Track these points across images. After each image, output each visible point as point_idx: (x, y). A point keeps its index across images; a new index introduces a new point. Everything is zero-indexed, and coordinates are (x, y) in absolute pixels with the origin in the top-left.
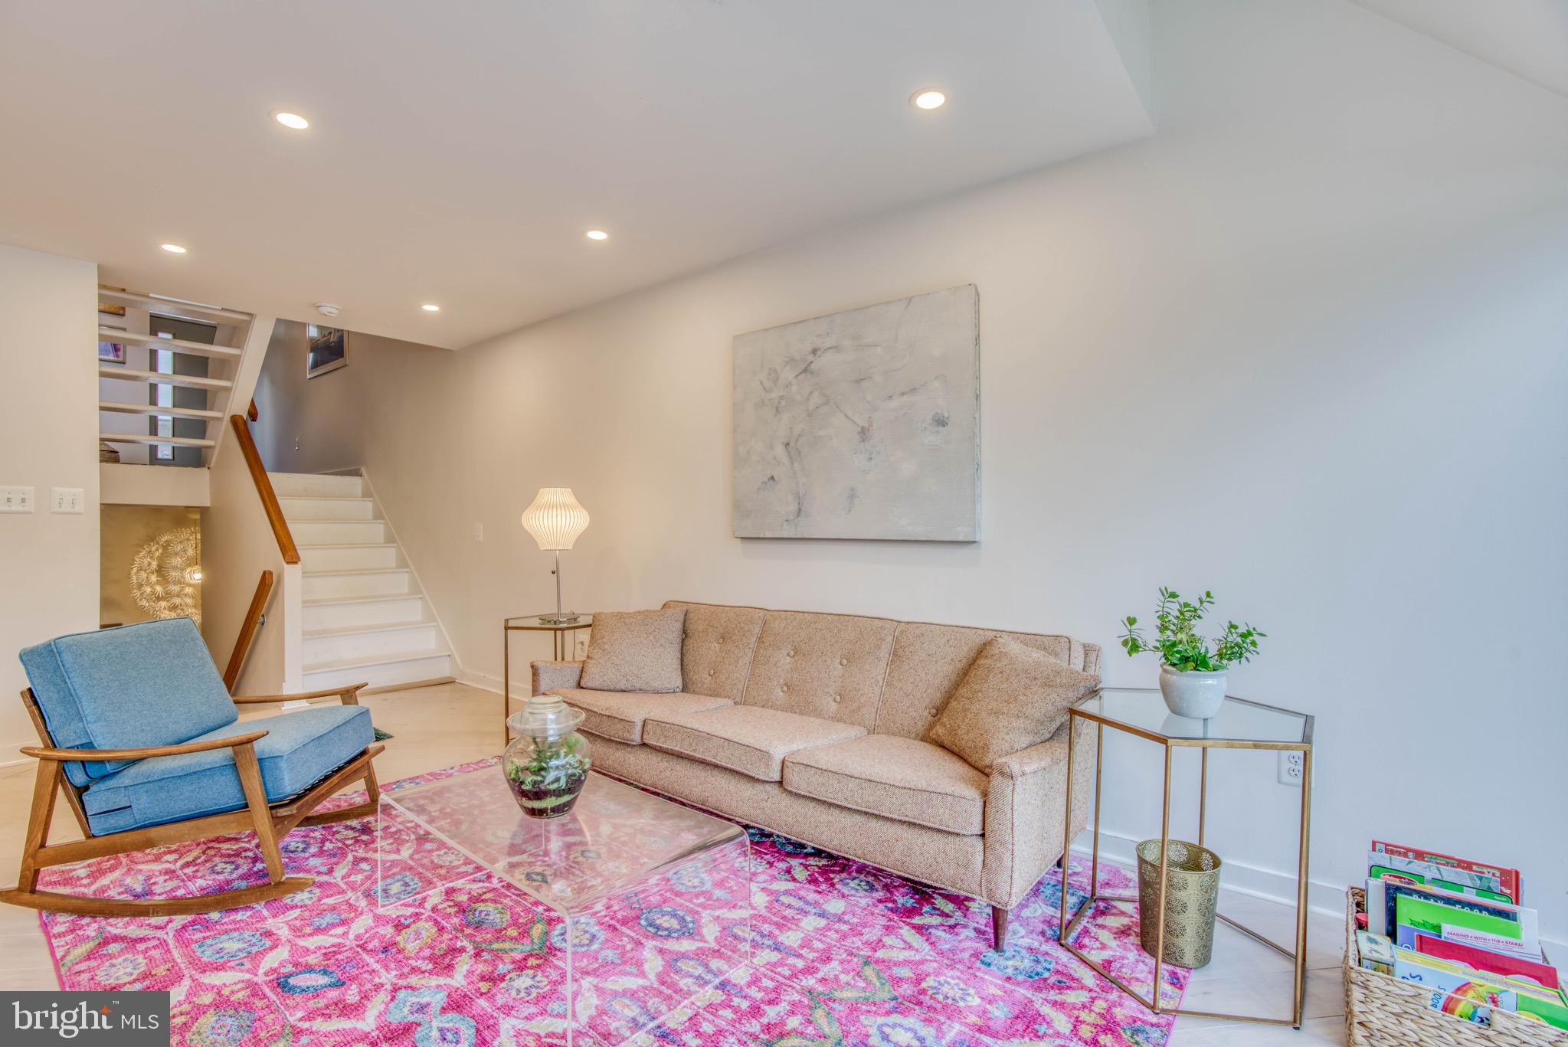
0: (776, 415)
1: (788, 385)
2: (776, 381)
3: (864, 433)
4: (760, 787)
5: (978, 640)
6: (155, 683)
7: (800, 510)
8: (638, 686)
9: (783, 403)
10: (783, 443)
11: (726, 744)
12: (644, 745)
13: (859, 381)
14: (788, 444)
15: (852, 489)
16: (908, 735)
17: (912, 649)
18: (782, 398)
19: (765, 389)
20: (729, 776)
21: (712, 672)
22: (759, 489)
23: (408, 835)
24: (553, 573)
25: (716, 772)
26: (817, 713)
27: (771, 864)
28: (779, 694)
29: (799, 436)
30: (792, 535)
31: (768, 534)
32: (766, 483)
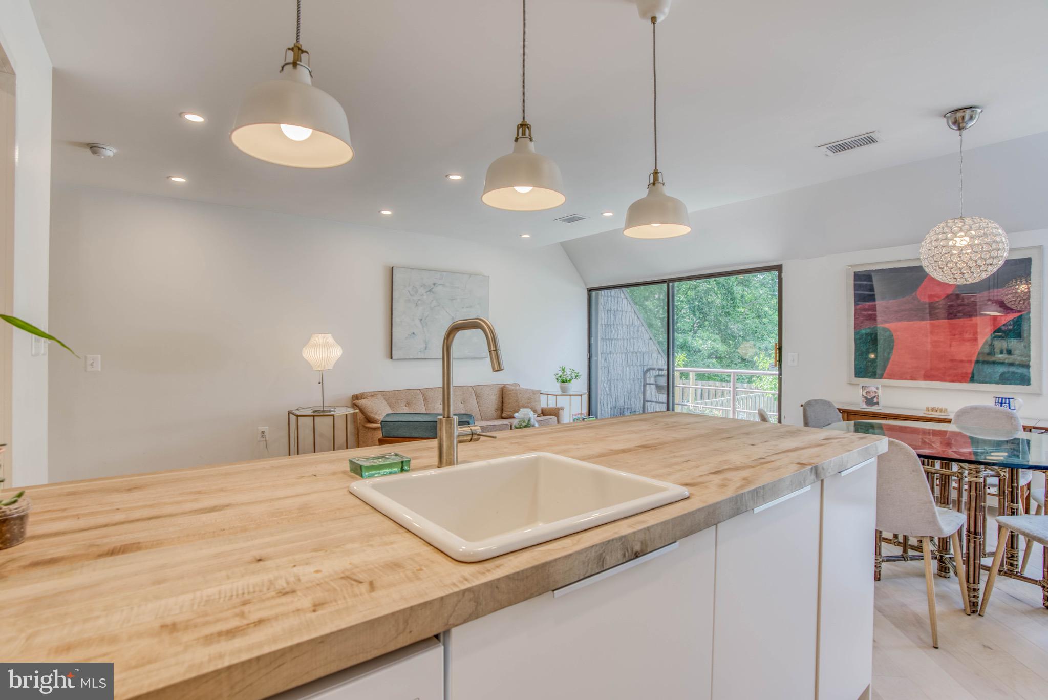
0: (416, 307)
1: (422, 295)
2: (416, 292)
5: (499, 387)
7: (427, 347)
9: (419, 302)
10: (419, 319)
13: (452, 300)
14: (421, 320)
17: (482, 394)
19: (411, 295)
22: (407, 338)
24: (319, 383)
29: (427, 317)
30: (423, 357)
31: (411, 357)
32: (410, 335)
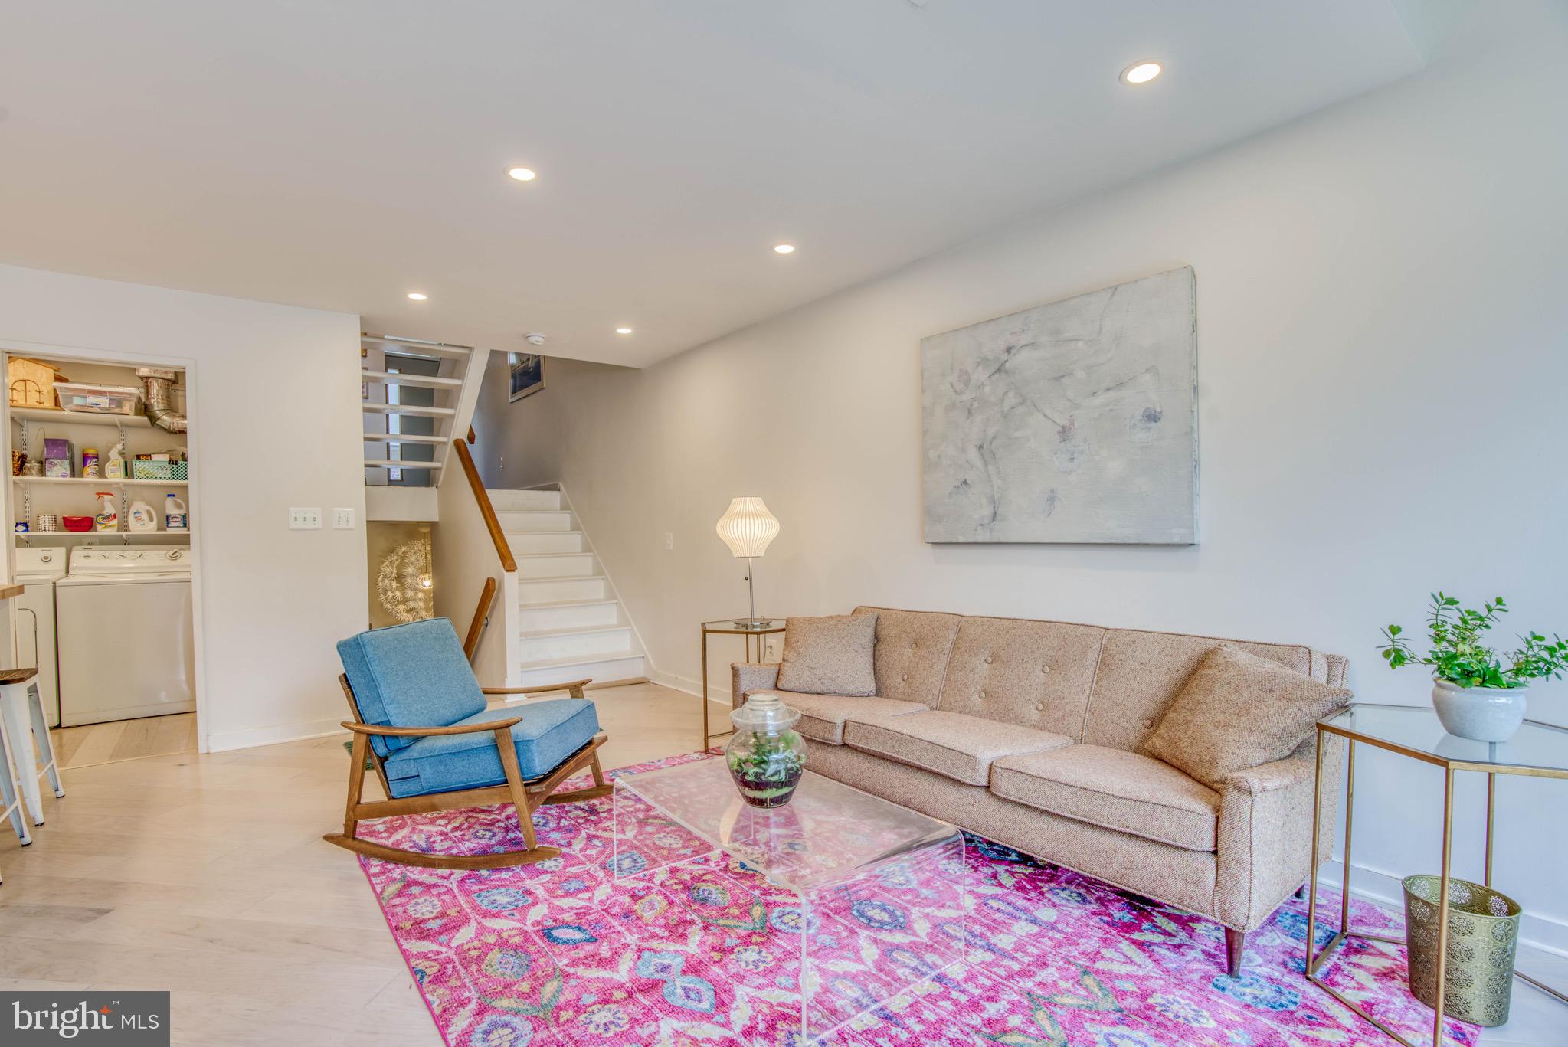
0: (968, 418)
1: (981, 386)
2: (967, 383)
3: (1065, 433)
4: (966, 791)
5: (1198, 649)
6: (428, 674)
7: (995, 513)
8: (832, 689)
9: (976, 405)
10: (976, 446)
11: (930, 747)
12: (845, 745)
13: (1058, 379)
14: (981, 447)
15: (1052, 491)
16: (1119, 746)
17: (1122, 657)
18: (974, 399)
19: (956, 391)
20: (932, 779)
21: (906, 677)
22: (950, 493)
23: (630, 818)
24: (746, 579)
25: (919, 774)
26: (1019, 721)
27: (976, 869)
28: (977, 701)
29: (994, 438)
30: (987, 539)
31: (961, 539)
32: (958, 487)
